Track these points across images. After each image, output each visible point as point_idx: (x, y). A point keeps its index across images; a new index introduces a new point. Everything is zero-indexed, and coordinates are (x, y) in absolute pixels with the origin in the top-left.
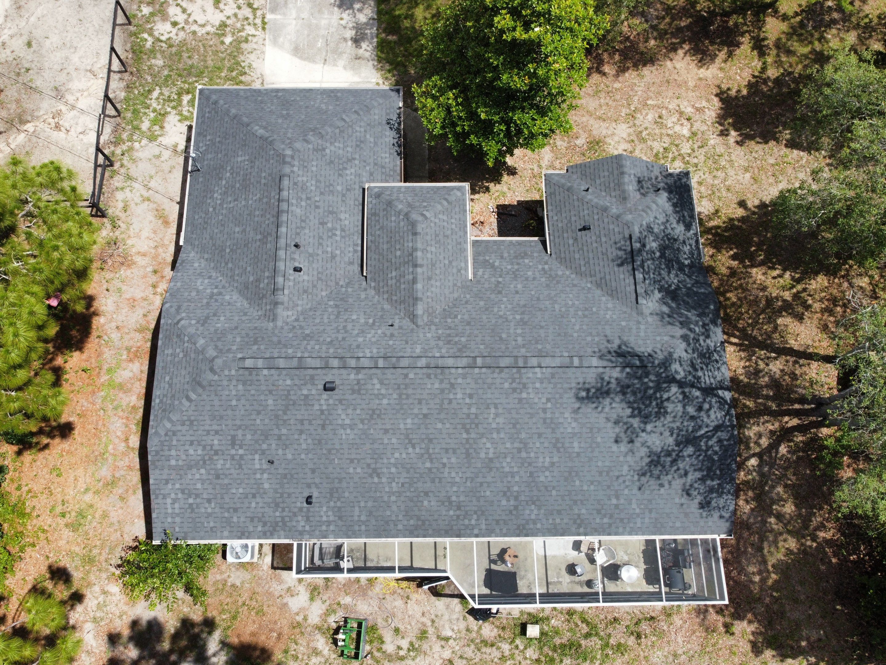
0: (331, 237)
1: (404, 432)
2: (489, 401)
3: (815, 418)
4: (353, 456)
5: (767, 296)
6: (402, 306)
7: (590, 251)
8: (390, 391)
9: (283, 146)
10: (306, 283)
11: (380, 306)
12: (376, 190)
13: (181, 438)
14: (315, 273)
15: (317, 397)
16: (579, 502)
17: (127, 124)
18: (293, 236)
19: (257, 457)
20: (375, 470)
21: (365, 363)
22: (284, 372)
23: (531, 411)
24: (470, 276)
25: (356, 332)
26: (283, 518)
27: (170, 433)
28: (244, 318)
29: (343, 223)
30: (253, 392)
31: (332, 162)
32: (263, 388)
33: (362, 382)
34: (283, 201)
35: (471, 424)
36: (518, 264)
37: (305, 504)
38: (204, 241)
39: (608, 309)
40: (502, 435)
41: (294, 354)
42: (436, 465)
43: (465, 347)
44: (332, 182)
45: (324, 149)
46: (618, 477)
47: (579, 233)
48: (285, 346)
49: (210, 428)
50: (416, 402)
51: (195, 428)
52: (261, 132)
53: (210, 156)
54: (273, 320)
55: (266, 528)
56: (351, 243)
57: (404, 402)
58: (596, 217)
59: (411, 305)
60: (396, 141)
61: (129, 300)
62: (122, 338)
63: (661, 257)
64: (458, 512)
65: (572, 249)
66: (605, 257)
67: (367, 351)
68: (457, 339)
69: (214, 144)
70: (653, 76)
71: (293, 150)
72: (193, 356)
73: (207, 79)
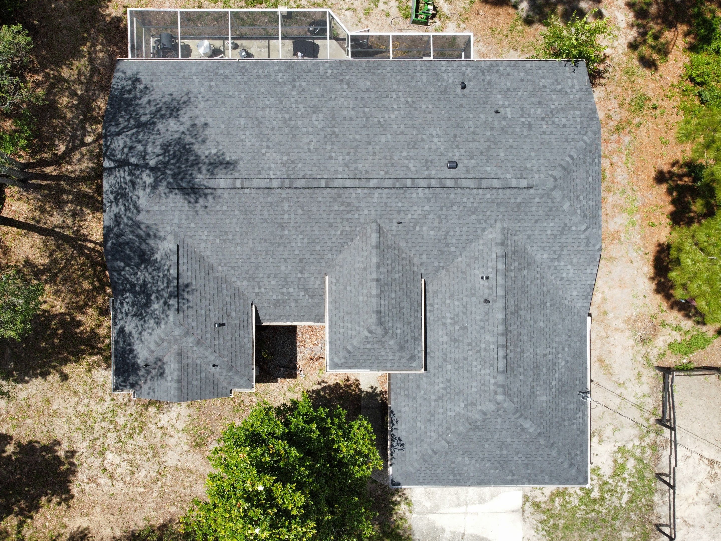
0: (455, 315)
1: (387, 132)
2: (315, 154)
3: (30, 171)
4: (429, 116)
5: (55, 284)
6: (389, 243)
7: (216, 302)
8: (400, 161)
9: (505, 405)
10: (477, 267)
11: (410, 245)
12: (414, 364)
13: (573, 129)
14: (468, 278)
15: (462, 158)
16: (242, 83)
17: (648, 465)
18: (491, 311)
19: (509, 116)
20: (411, 106)
21: (423, 183)
22: (493, 176)
23: (279, 147)
24: (327, 278)
25: (431, 216)
26: (484, 75)
27: (583, 133)
28: (530, 233)
29: (445, 331)
30: (518, 162)
31: (457, 394)
32: (509, 165)
33: (425, 168)
34: (503, 346)
35: (331, 138)
36: (282, 294)
37: (466, 83)
38: (569, 317)
39: (205, 241)
40: (305, 130)
41: (485, 192)
42: (360, 109)
43: (335, 200)
44: (457, 372)
45: (466, 406)
46: (208, 100)
47: (225, 322)
48: (493, 201)
49: (551, 136)
50: (377, 154)
51: (563, 136)
52: (527, 425)
53: (572, 406)
54: (504, 229)
55: (496, 68)
56: (436, 312)
57: (388, 154)
58: (208, 336)
59: (382, 243)
60: (395, 427)
61: (625, 287)
62: (627, 252)
63: (151, 295)
64: (342, 77)
65: (233, 307)
66: (203, 295)
67: (421, 195)
68: (342, 208)
69: (569, 419)
70: (135, 519)
71: (496, 401)
72: (572, 195)
73: (578, 515)
